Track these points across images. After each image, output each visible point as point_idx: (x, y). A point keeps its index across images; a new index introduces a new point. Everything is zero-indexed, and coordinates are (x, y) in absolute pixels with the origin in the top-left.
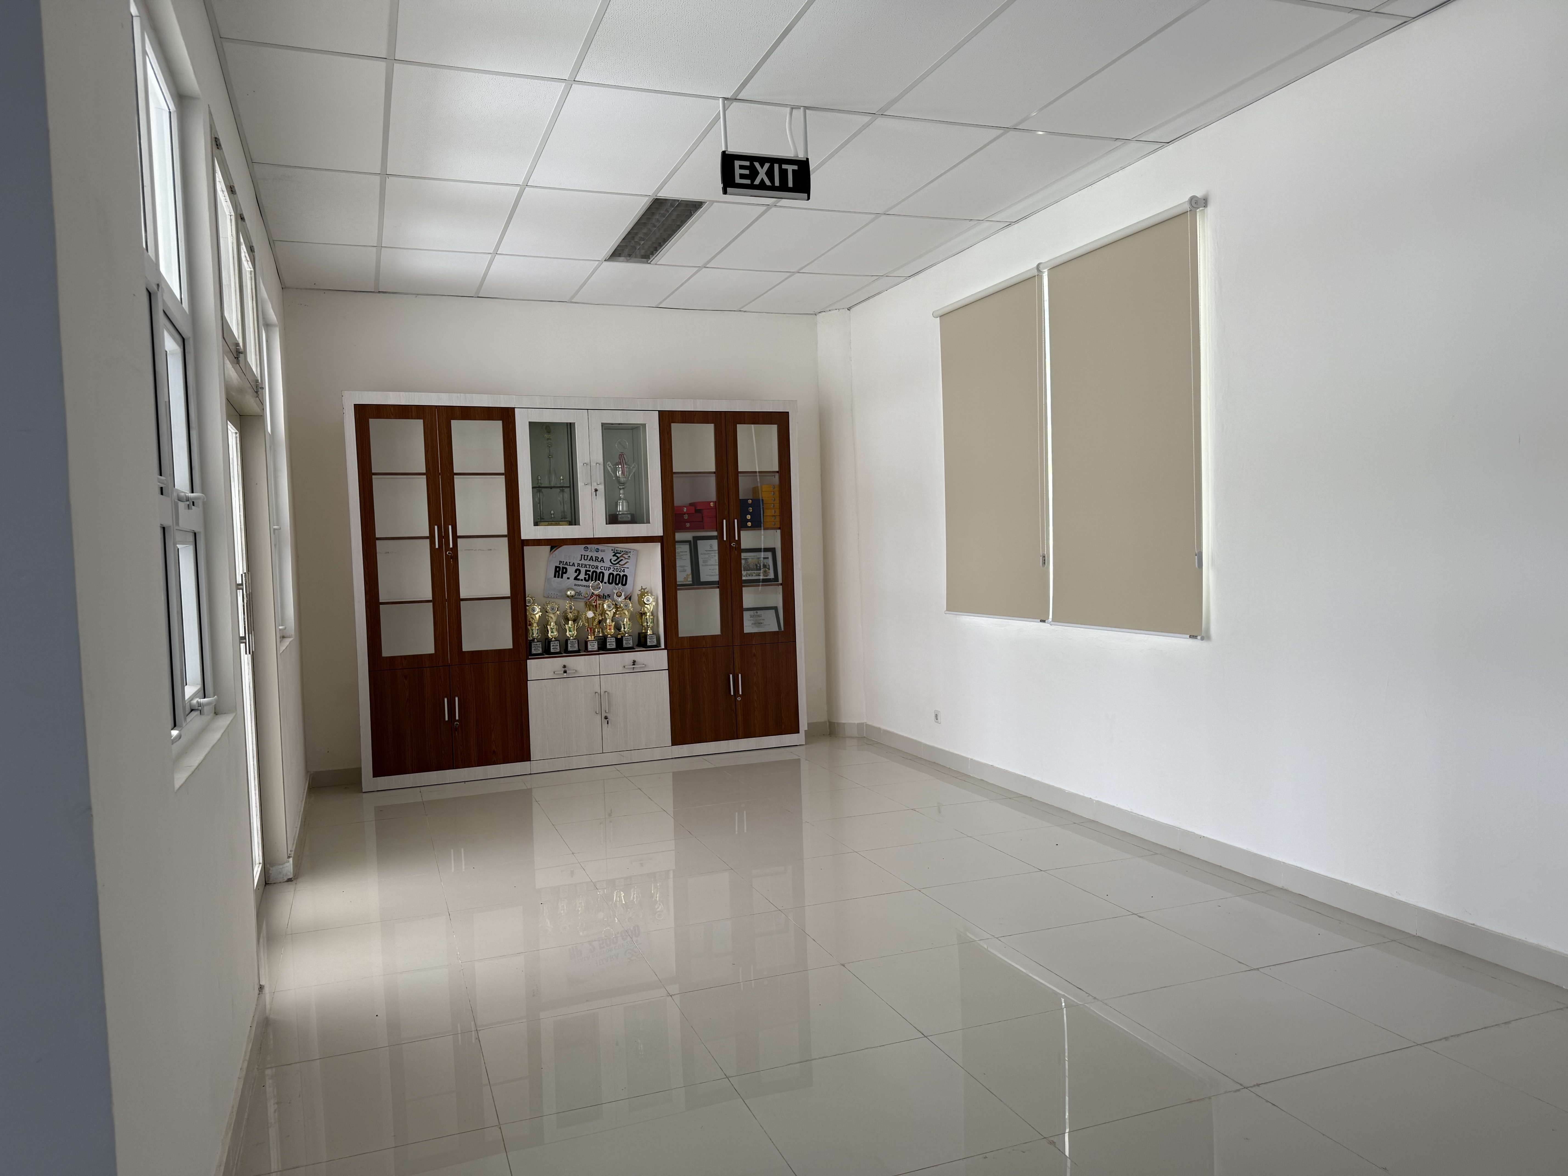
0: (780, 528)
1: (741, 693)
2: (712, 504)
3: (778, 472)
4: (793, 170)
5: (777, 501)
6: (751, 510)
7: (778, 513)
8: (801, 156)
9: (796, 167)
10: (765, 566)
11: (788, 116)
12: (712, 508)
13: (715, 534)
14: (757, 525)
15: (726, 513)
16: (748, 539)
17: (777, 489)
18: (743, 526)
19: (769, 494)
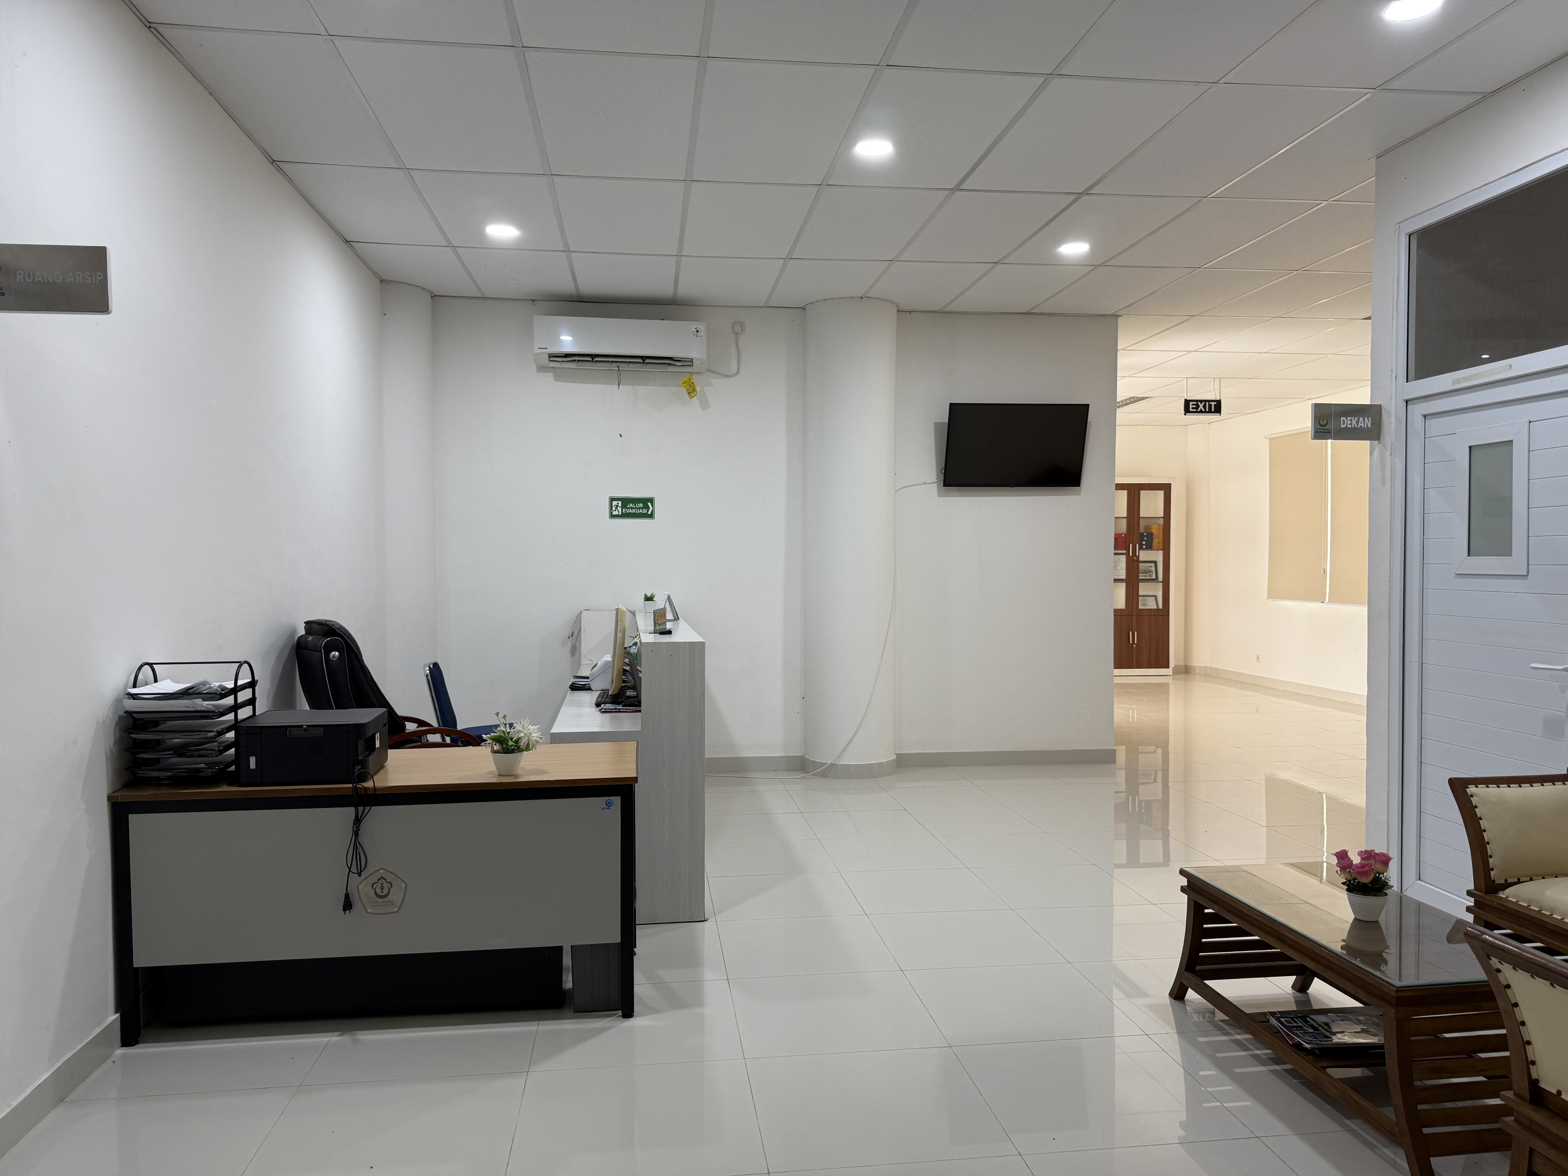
0: (1162, 550)
1: (1136, 643)
2: (1123, 535)
3: (1163, 517)
4: (1215, 404)
5: (1161, 534)
6: (1145, 539)
7: (1161, 540)
8: (1218, 399)
9: (1215, 403)
10: (1150, 571)
11: (1213, 382)
12: (1123, 537)
13: (1125, 552)
14: (1149, 547)
15: (1132, 540)
16: (1144, 555)
17: (1161, 527)
18: (1141, 548)
19: (1156, 530)
